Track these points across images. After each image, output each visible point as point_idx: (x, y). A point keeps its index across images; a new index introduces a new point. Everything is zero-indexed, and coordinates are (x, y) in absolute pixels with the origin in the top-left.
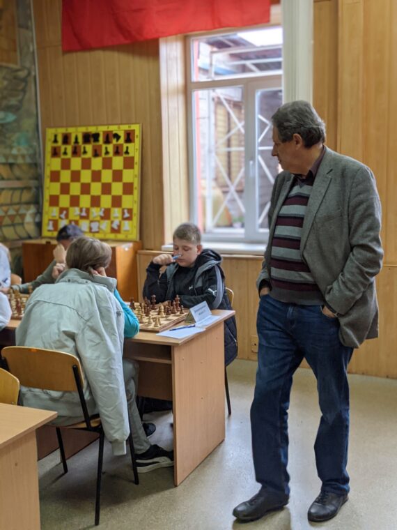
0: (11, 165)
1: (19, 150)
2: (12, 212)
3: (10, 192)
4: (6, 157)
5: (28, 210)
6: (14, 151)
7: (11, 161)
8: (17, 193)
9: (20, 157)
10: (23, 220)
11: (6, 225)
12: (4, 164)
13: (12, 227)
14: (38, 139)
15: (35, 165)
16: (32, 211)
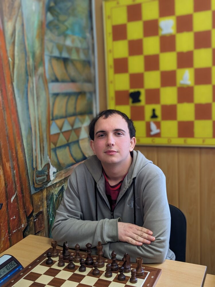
0: (65, 61)
1: (73, 41)
2: (67, 127)
3: (65, 100)
4: (60, 48)
5: (82, 123)
6: (68, 42)
7: (65, 55)
8: (72, 101)
9: (74, 51)
10: (78, 136)
11: (60, 147)
12: (58, 59)
13: (67, 148)
14: (92, 29)
15: (88, 63)
16: (86, 124)
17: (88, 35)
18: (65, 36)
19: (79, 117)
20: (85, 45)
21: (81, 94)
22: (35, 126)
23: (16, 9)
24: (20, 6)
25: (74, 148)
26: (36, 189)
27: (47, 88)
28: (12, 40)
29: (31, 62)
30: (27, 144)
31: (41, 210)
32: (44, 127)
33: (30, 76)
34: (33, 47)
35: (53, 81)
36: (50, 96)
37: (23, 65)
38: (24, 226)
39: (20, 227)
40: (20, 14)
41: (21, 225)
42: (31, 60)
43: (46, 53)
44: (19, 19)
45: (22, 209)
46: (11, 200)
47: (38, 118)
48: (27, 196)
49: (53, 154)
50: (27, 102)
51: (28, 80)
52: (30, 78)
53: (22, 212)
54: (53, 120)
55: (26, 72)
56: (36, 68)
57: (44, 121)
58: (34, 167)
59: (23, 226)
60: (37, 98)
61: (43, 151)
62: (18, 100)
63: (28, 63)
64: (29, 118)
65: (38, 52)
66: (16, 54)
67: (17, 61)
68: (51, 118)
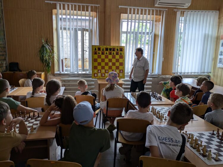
1: (1, 42)
9: (1, 45)
14: (5, 39)
15: (4, 47)
16: (5, 63)
17: (4, 40)
19: (3, 61)
20: (3, 43)
21: (3, 55)
25: (2, 68)
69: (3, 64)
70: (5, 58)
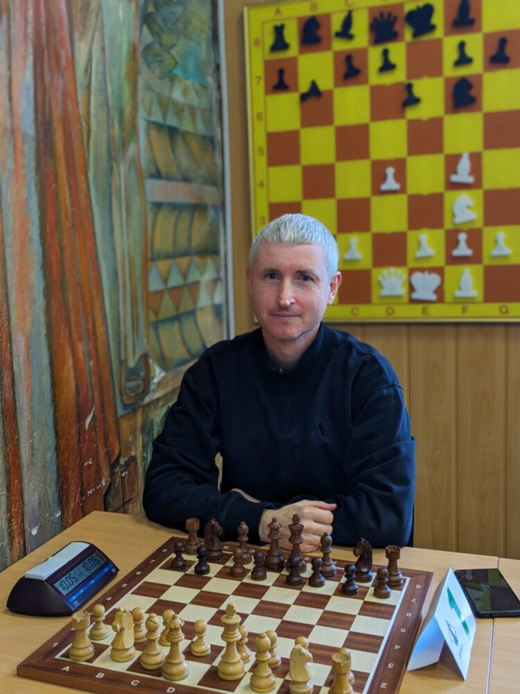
0: (172, 132)
2: (175, 280)
3: (173, 218)
4: (165, 104)
5: (202, 271)
6: (177, 95)
7: (172, 121)
8: (184, 223)
9: (186, 113)
10: (195, 300)
11: (165, 321)
12: (160, 127)
13: (176, 324)
14: (217, 67)
15: (210, 143)
16: (208, 276)
17: (210, 80)
18: (173, 79)
19: (197, 259)
20: (205, 103)
21: (198, 208)
22: (124, 270)
23: (93, 15)
24: (100, 8)
25: (188, 324)
26: (125, 406)
27: (142, 190)
28: (87, 81)
29: (116, 131)
30: (112, 308)
31: (133, 453)
32: (138, 273)
33: (116, 160)
34: (120, 98)
35: (152, 176)
36: (149, 206)
37: (104, 136)
38: (106, 482)
39: (98, 484)
40: (99, 25)
41: (101, 480)
42: (117, 126)
43: (142, 113)
44: (97, 35)
45: (103, 446)
46: (85, 424)
47: (129, 254)
48: (111, 419)
49: (152, 333)
50: (111, 217)
51: (111, 169)
52: (115, 166)
53: (102, 452)
54: (152, 260)
55: (109, 152)
56: (124, 145)
57: (138, 261)
58: (123, 357)
59: (104, 484)
60: (127, 209)
61: (138, 325)
62: (96, 209)
63: (111, 134)
64: (114, 251)
65: (128, 110)
66: (93, 111)
67: (93, 127)
68: (149, 255)
69: (194, 287)
70: (213, 234)
